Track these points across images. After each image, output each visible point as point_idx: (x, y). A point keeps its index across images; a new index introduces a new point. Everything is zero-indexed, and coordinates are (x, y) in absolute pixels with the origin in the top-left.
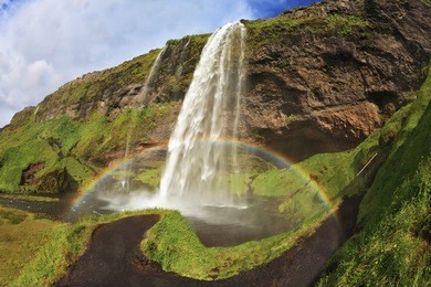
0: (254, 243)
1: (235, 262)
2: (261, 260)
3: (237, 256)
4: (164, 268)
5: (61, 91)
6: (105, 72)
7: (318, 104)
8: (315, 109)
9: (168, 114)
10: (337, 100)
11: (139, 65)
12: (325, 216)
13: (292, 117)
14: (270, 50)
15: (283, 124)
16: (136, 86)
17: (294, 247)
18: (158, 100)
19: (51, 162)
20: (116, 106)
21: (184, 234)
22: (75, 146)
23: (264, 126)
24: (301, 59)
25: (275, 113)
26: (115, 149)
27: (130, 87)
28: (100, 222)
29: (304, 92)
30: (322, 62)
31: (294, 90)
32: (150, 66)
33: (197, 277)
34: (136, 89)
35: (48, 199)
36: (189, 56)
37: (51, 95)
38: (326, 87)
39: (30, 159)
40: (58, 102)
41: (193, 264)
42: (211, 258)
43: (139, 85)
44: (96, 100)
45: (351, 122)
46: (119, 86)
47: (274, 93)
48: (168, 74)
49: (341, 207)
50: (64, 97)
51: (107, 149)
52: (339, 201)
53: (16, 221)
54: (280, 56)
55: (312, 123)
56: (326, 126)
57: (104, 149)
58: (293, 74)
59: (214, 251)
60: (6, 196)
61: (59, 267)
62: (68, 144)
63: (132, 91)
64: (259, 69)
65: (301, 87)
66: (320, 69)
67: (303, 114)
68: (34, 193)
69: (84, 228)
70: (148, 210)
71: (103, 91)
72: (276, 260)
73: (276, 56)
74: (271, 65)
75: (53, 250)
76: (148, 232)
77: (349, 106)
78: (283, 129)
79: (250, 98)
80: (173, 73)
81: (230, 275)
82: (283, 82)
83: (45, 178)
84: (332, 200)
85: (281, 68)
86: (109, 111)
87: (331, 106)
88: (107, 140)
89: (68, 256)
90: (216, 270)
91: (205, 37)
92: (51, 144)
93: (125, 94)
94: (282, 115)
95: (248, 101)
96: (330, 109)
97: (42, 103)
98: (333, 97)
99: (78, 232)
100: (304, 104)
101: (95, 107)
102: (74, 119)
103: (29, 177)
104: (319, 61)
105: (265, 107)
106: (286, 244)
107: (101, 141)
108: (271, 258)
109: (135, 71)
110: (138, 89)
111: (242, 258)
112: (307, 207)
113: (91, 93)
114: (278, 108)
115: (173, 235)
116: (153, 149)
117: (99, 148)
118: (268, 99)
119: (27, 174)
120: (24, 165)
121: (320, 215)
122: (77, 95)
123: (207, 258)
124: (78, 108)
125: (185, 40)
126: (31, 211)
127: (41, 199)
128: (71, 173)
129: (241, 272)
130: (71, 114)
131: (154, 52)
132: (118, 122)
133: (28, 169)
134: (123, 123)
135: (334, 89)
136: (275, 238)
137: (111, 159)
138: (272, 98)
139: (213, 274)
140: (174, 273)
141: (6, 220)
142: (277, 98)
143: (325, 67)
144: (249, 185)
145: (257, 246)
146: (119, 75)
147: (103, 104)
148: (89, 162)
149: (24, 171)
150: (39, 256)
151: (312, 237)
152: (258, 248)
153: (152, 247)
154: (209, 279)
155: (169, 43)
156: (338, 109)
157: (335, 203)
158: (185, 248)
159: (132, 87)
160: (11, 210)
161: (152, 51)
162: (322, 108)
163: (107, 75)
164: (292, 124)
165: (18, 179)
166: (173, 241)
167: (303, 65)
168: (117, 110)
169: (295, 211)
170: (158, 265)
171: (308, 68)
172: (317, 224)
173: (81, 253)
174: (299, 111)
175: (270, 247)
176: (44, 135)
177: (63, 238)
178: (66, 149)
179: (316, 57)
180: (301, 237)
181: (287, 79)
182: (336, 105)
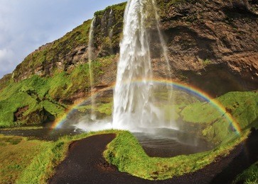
0: (184, 156)
1: (170, 169)
2: (189, 170)
3: (171, 165)
4: (120, 169)
5: (27, 60)
6: (55, 42)
7: (226, 50)
8: (225, 54)
9: (111, 64)
10: (242, 47)
11: (79, 33)
12: (237, 142)
13: (207, 61)
14: (178, 8)
15: (201, 67)
16: (81, 48)
17: (213, 163)
18: (101, 55)
19: (33, 105)
20: (71, 63)
21: (133, 147)
22: (47, 93)
23: (186, 69)
24: (205, 14)
25: (193, 58)
26: (77, 92)
27: (77, 49)
28: (74, 139)
29: (215, 41)
30: (224, 15)
31: (206, 39)
32: (88, 32)
33: (143, 177)
34: (82, 50)
35: (35, 128)
36: (115, 21)
37: (20, 64)
38: (230, 36)
39: (17, 105)
40: (26, 68)
41: (140, 167)
42: (153, 164)
43: (84, 47)
44: (54, 62)
45: (255, 66)
46: (69, 50)
47: (190, 42)
48: (103, 36)
49: (250, 136)
50: (30, 64)
51: (71, 92)
52: (248, 132)
53: (16, 143)
54: (187, 12)
55: (223, 66)
56: (236, 68)
57: (69, 93)
58: (202, 26)
59: (155, 160)
60: (6, 129)
61: (47, 168)
62: (41, 93)
63: (79, 52)
64: (173, 24)
65: (211, 37)
66: (223, 21)
67: (215, 58)
68: (25, 125)
69: (63, 143)
70: (107, 131)
71: (57, 55)
72: (200, 170)
73: (185, 12)
74: (182, 21)
75: (43, 158)
76: (108, 145)
77: (252, 53)
78: (201, 71)
79: (172, 47)
80: (107, 35)
81: (166, 178)
82: (196, 34)
83: (31, 115)
84: (243, 130)
85: (191, 22)
86: (66, 67)
87: (237, 52)
88: (69, 87)
89: (54, 161)
90: (156, 173)
91: (123, 5)
92: (30, 94)
93: (74, 54)
94: (199, 59)
95: (170, 50)
96: (237, 55)
97: (16, 70)
98: (237, 44)
99: (59, 146)
100: (215, 51)
101: (55, 66)
102: (42, 76)
103: (19, 116)
104: (220, 14)
105: (185, 54)
106: (207, 160)
107: (65, 88)
108: (196, 169)
109: (77, 38)
110: (84, 50)
111: (175, 166)
112: (223, 134)
113: (49, 58)
114: (195, 54)
115: (126, 148)
116: (105, 89)
117: (65, 92)
118: (186, 47)
119: (17, 115)
120: (14, 109)
121: (233, 141)
122: (40, 60)
123: (150, 165)
124: (43, 69)
125: (108, 9)
126: (24, 136)
127: (30, 128)
128: (49, 110)
129: (174, 177)
130: (39, 73)
131: (87, 22)
132: (75, 74)
133: (18, 111)
134: (79, 74)
135: (238, 37)
136: (200, 155)
137: (75, 99)
138: (189, 47)
139: (154, 176)
140: (127, 173)
141: (8, 143)
142: (193, 46)
143: (227, 19)
144: (179, 113)
145: (186, 159)
146: (66, 42)
147: (60, 63)
148: (60, 102)
149: (15, 113)
150: (33, 162)
151: (227, 157)
152: (187, 160)
153: (111, 155)
154: (151, 179)
155: (96, 14)
156: (244, 54)
157: (244, 133)
158: (135, 156)
159: (78, 49)
160: (11, 136)
161: (85, 22)
162: (231, 54)
163: (57, 44)
164: (208, 67)
165: (12, 118)
166: (126, 151)
167: (208, 18)
168: (71, 66)
169: (215, 135)
170: (116, 167)
171: (213, 21)
172: (231, 147)
173: (62, 159)
174: (212, 56)
175: (196, 161)
176: (23, 89)
177: (49, 150)
178: (41, 96)
179: (217, 11)
180: (219, 156)
181: (198, 31)
182: (242, 51)
